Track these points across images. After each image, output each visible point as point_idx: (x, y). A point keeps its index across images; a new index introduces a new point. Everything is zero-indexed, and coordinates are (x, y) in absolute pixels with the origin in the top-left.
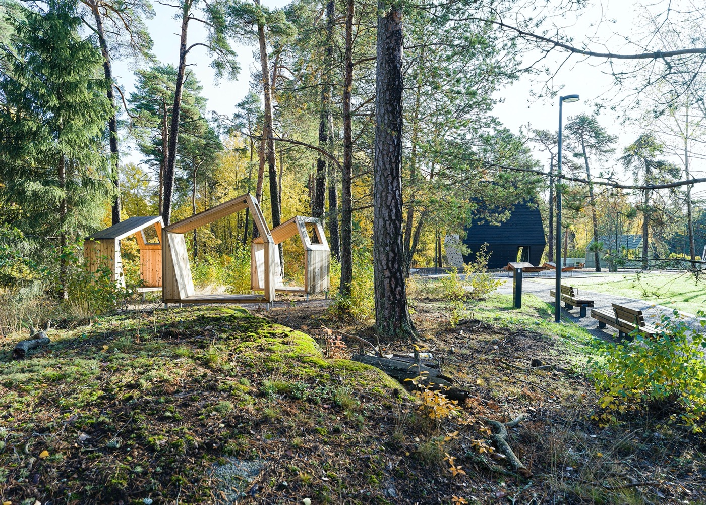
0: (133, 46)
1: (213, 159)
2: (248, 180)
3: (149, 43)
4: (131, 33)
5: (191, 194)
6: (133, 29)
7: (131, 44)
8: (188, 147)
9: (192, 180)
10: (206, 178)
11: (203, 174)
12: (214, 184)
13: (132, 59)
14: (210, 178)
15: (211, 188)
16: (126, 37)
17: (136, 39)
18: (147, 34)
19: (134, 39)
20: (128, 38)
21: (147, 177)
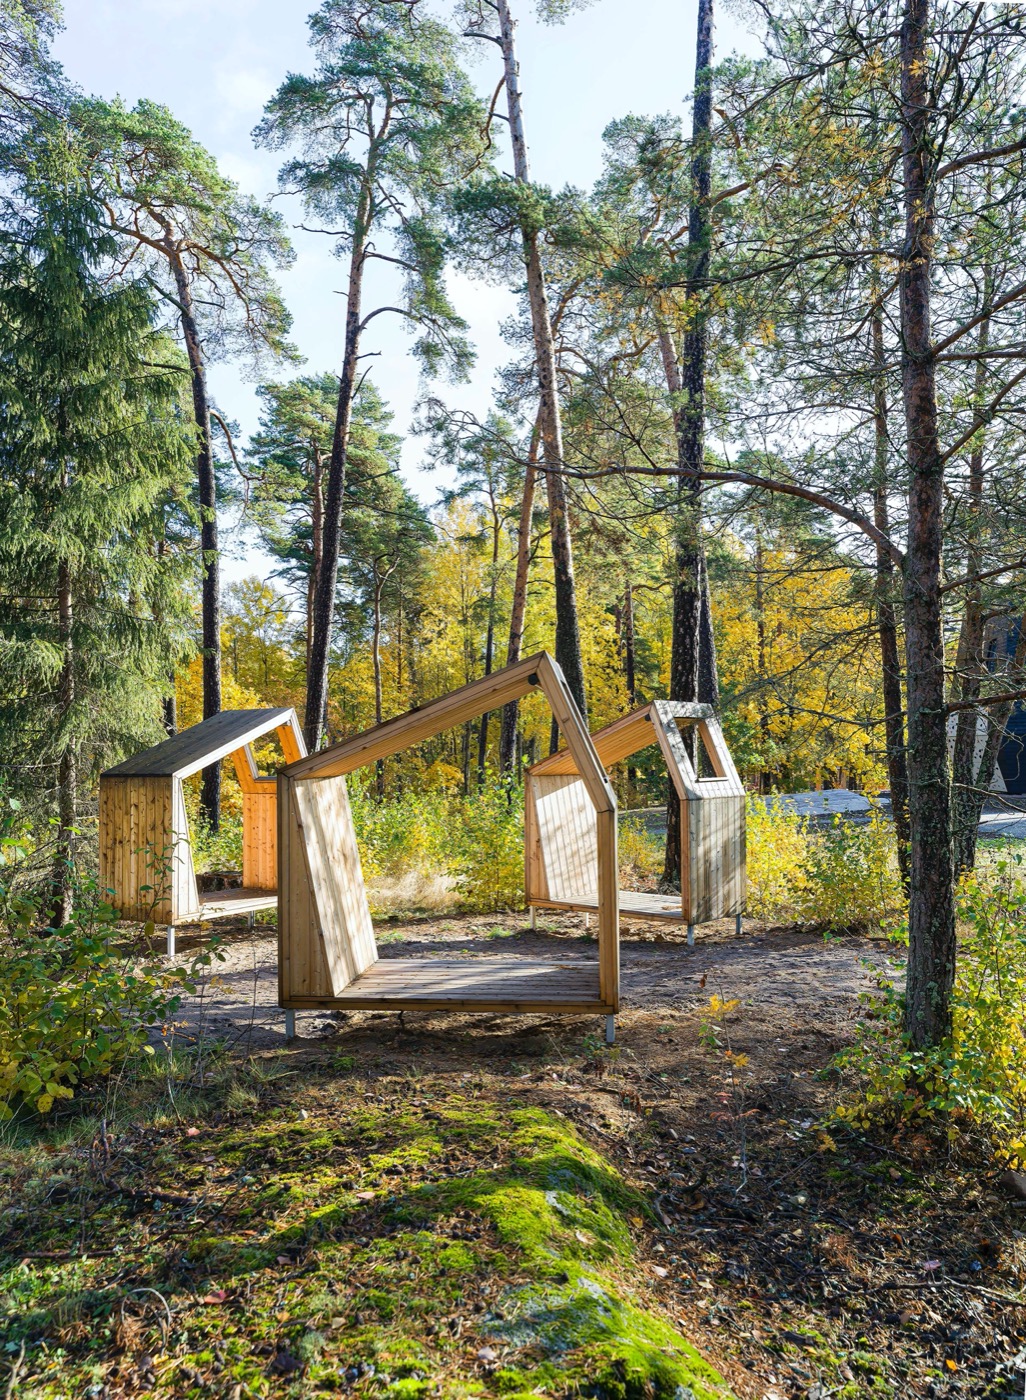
0: (250, 330)
1: (415, 561)
2: (488, 603)
3: (283, 320)
4: (248, 302)
5: (370, 635)
6: (252, 294)
7: (247, 328)
8: (365, 537)
9: (373, 606)
10: (401, 602)
11: (396, 593)
12: (416, 613)
13: (249, 359)
14: (410, 601)
15: (411, 621)
16: (237, 313)
17: (256, 314)
18: (278, 302)
19: (254, 315)
20: (242, 314)
21: (283, 603)
